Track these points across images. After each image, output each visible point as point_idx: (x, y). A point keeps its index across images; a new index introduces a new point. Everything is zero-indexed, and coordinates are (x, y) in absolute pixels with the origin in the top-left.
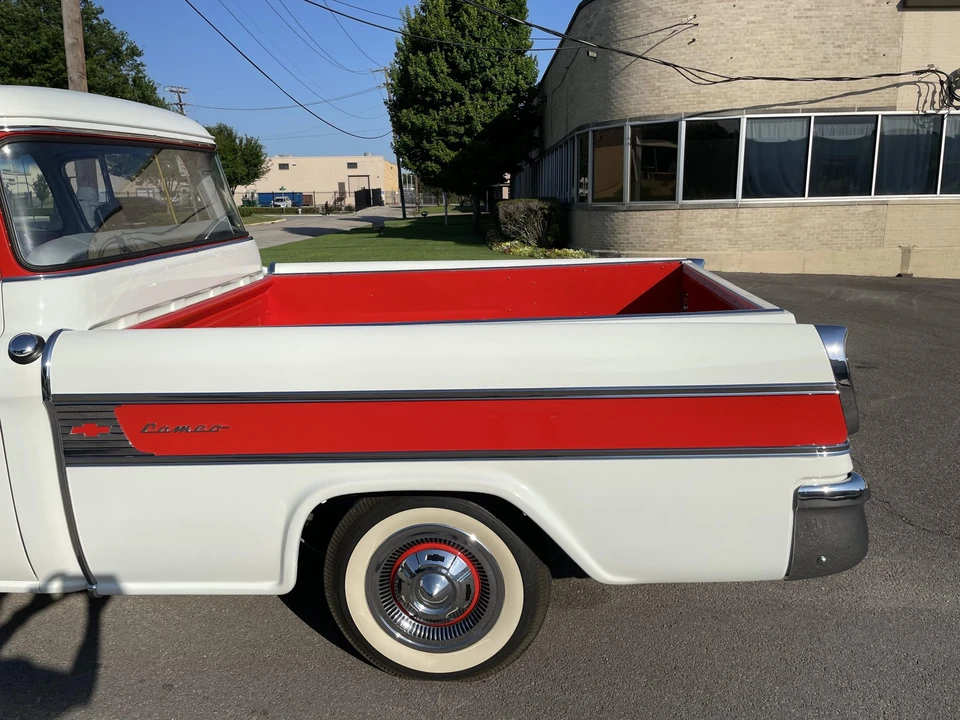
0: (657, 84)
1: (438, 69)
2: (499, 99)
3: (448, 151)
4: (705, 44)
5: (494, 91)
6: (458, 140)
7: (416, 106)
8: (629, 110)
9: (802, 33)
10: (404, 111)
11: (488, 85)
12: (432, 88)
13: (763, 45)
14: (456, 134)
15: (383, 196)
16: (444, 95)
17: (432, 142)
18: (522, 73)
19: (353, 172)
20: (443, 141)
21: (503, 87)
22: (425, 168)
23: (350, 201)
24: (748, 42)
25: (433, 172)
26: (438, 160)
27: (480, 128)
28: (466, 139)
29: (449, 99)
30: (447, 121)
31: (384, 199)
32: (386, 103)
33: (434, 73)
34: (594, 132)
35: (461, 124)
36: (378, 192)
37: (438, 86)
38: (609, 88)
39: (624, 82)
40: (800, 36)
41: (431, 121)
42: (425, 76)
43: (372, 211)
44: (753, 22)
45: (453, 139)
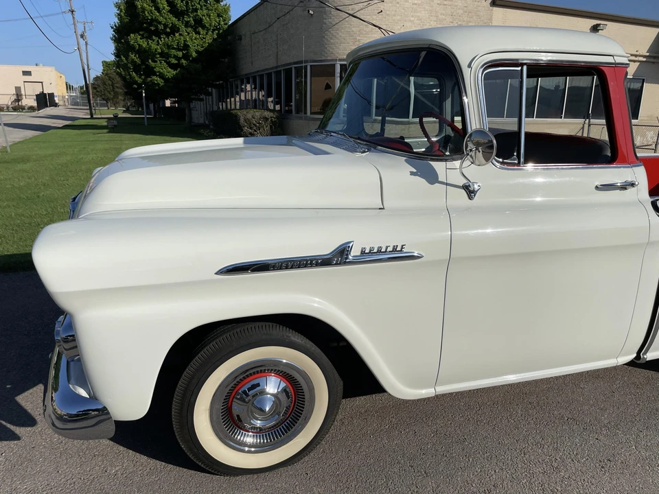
0: (358, 38)
1: (161, 6)
2: (207, 34)
3: (170, 69)
4: (388, 15)
5: (204, 27)
6: (176, 62)
7: (141, 33)
8: (338, 53)
9: (441, 15)
10: (132, 35)
11: (199, 23)
12: (156, 20)
13: (421, 20)
14: (176, 57)
15: (56, 99)
16: (166, 26)
17: (156, 62)
18: (222, 17)
19: (27, 78)
20: (165, 61)
21: (210, 26)
22: (151, 81)
23: (29, 101)
24: (412, 16)
25: (158, 84)
26: (161, 76)
27: (194, 54)
28: (184, 61)
29: (168, 30)
30: (169, 47)
31: (57, 101)
32: (112, 28)
33: (158, 9)
34: (311, 66)
35: (179, 50)
36: (52, 95)
37: (161, 19)
38: (324, 37)
39: (334, 34)
40: (440, 17)
41: (155, 45)
42: (151, 11)
43: (50, 111)
44: (416, 4)
45: (174, 61)
